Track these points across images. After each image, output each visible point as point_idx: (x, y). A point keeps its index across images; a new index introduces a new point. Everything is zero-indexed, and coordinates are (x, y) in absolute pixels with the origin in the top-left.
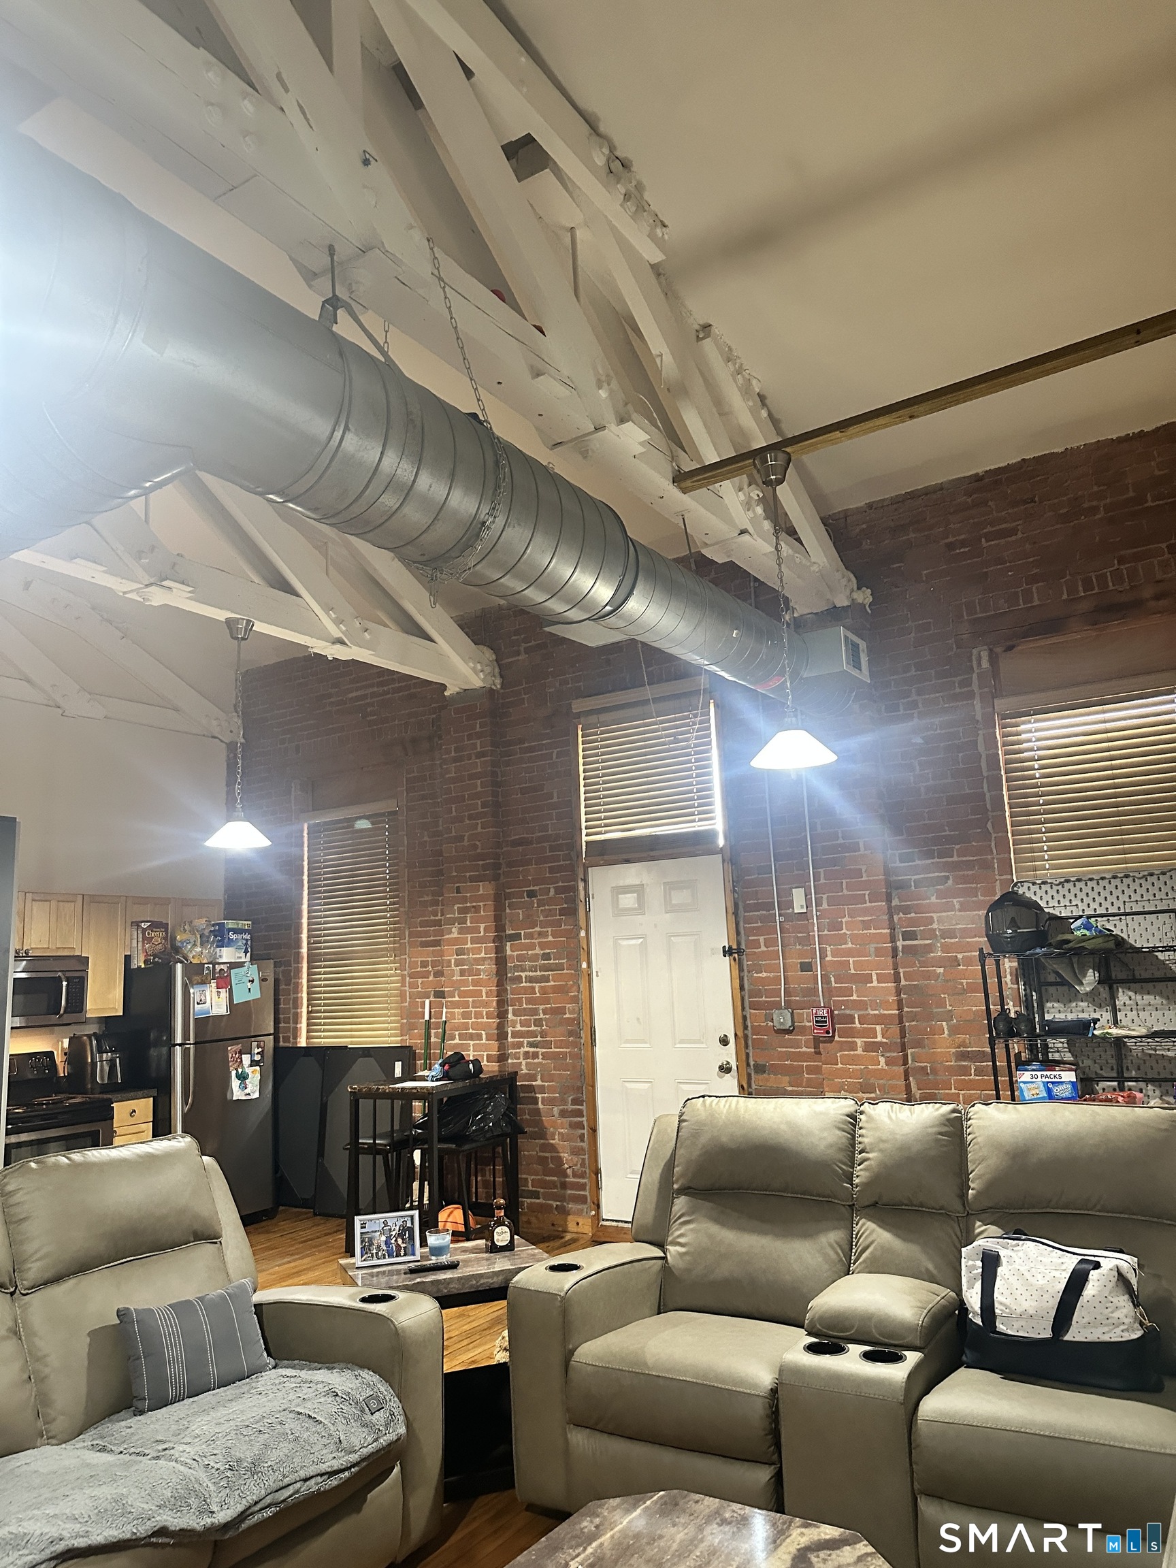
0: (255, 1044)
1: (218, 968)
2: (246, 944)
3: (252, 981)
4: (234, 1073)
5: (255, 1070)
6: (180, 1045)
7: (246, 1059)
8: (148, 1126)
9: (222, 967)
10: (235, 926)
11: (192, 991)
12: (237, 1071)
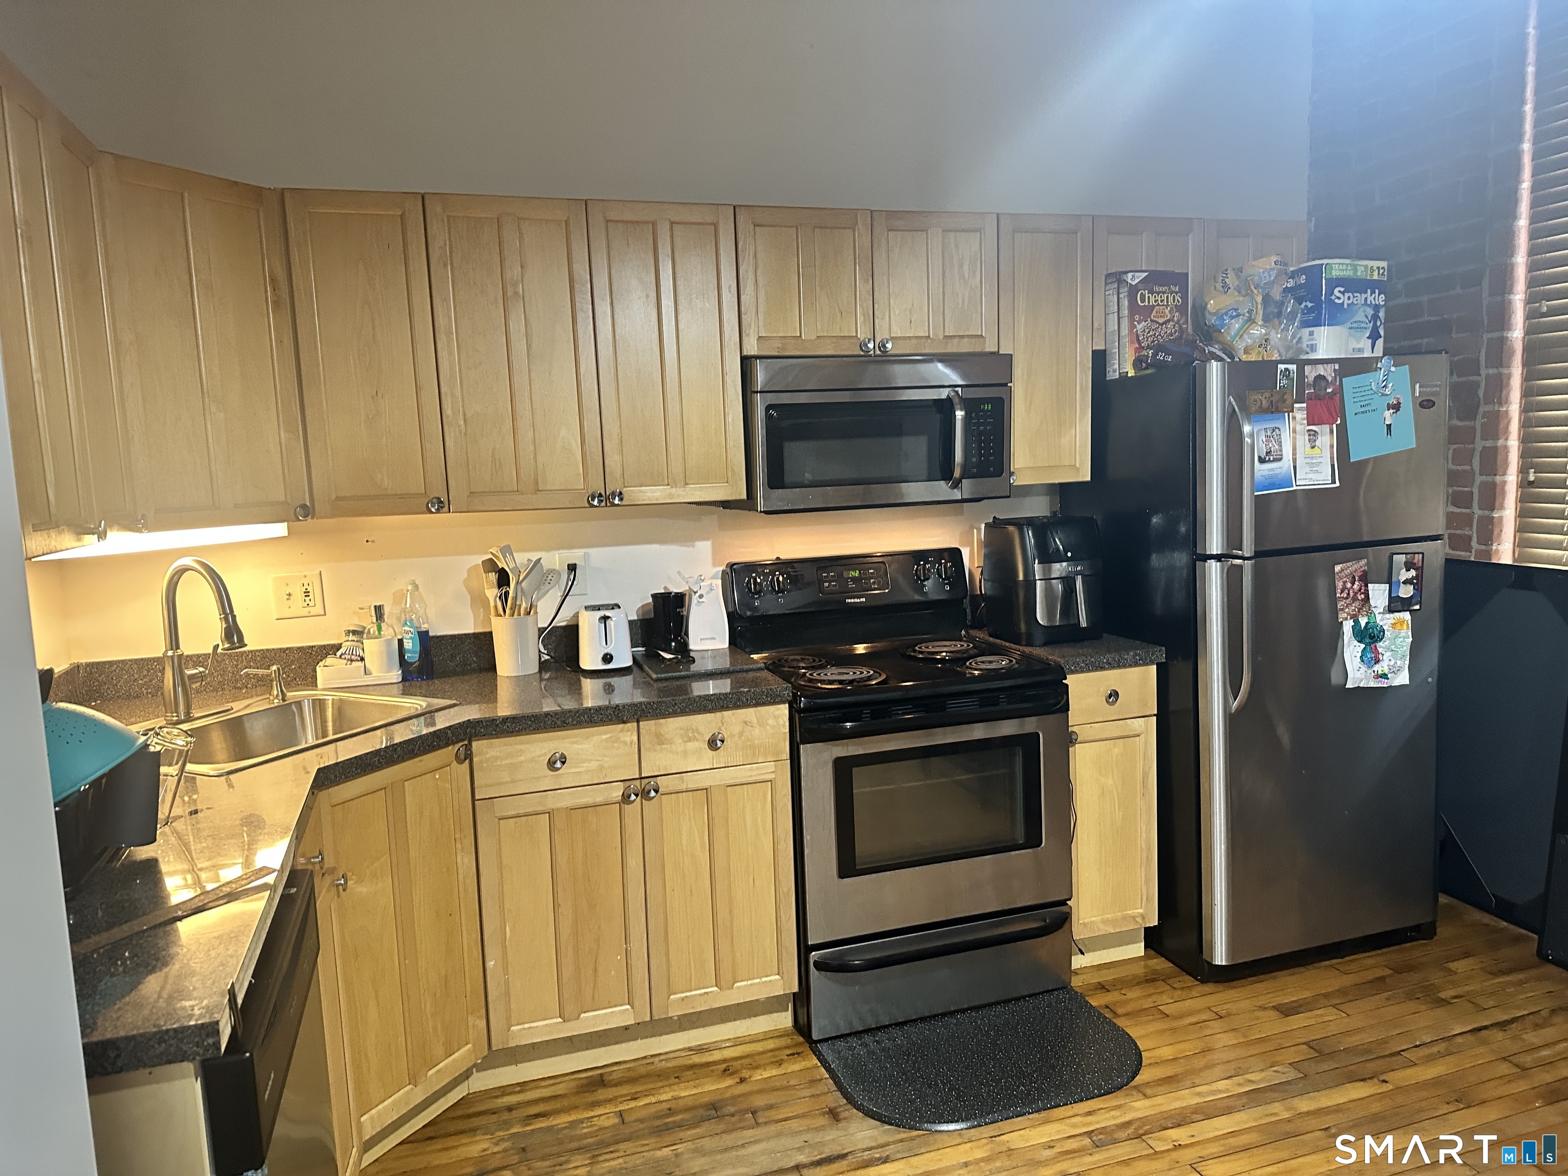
0: (1400, 559)
1: (1311, 373)
2: (1375, 317)
3: (1396, 407)
4: (1348, 626)
5: (1401, 622)
6: (1218, 558)
7: (1379, 594)
8: (1146, 724)
9: (1321, 370)
10: (1349, 273)
11: (1247, 429)
12: (1356, 622)
